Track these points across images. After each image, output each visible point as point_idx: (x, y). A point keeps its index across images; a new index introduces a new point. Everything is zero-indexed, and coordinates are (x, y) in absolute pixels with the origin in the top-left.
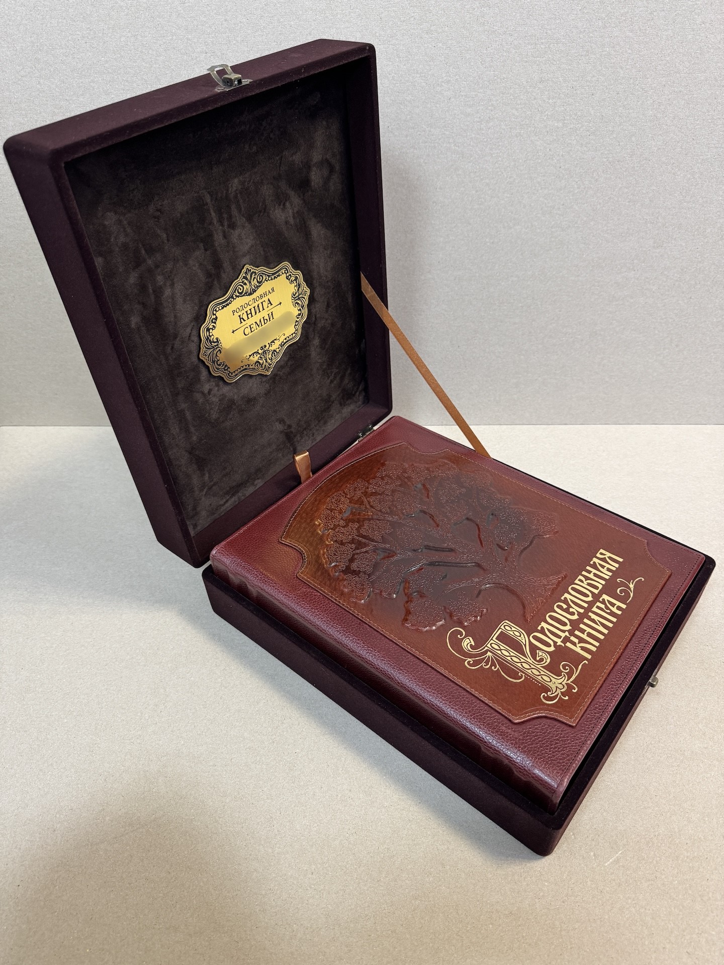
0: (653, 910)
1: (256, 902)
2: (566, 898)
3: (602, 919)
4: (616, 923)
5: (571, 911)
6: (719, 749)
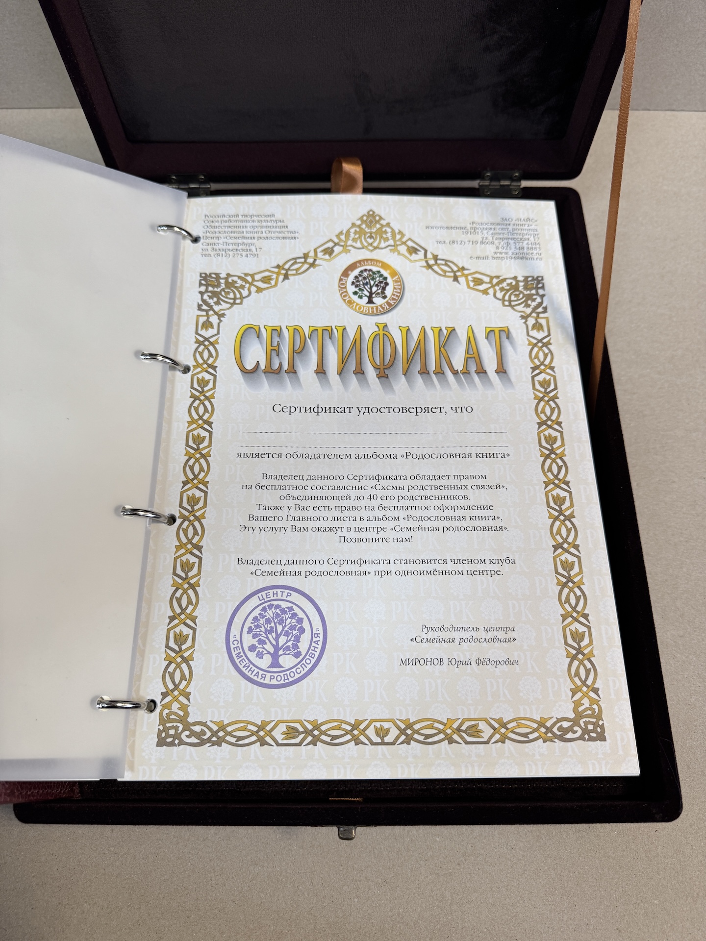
0: (579, 873)
1: (32, 873)
2: (463, 859)
3: (509, 887)
4: (527, 892)
5: (469, 876)
6: (699, 637)
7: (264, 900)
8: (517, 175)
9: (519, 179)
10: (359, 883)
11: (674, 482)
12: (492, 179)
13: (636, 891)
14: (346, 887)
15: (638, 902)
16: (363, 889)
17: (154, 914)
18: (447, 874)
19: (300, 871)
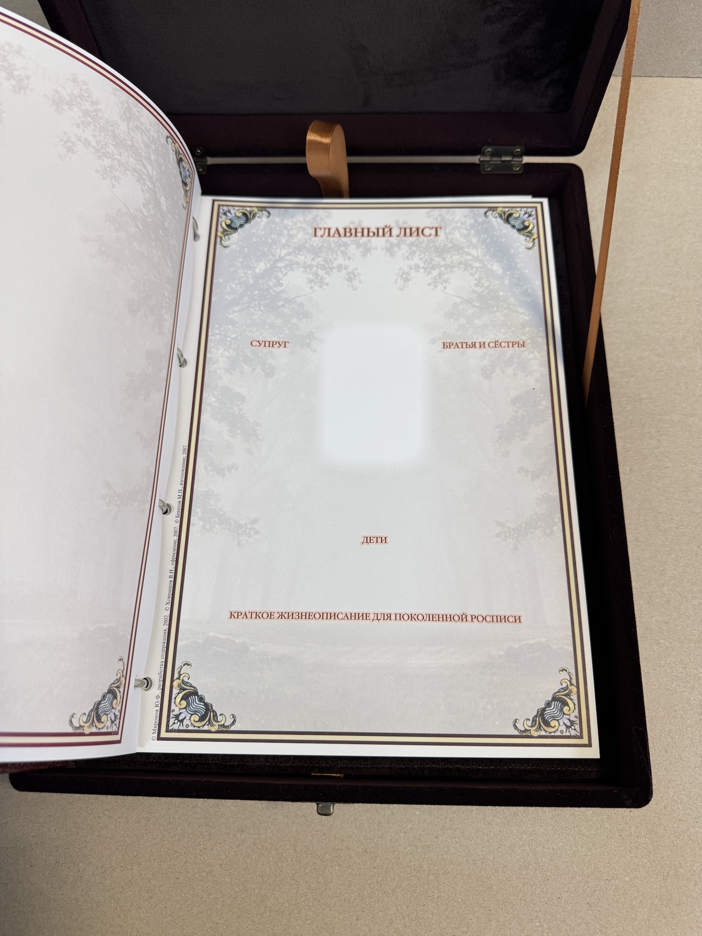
0: (553, 849)
1: (31, 833)
2: (441, 832)
3: (485, 860)
4: (501, 866)
5: (446, 849)
6: (684, 624)
7: (250, 865)
8: (519, 150)
9: (521, 155)
10: (340, 852)
11: (668, 467)
12: (493, 155)
13: (608, 868)
14: (327, 856)
15: (609, 878)
16: (344, 857)
17: (145, 875)
18: (425, 846)
19: (284, 839)
